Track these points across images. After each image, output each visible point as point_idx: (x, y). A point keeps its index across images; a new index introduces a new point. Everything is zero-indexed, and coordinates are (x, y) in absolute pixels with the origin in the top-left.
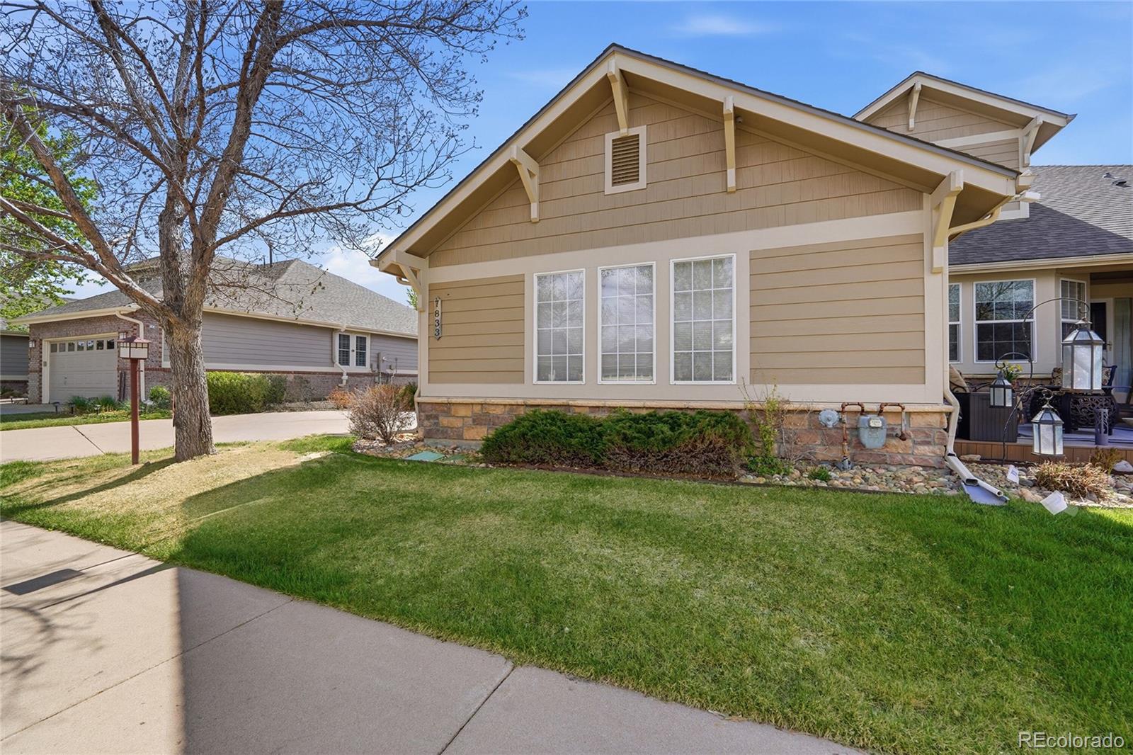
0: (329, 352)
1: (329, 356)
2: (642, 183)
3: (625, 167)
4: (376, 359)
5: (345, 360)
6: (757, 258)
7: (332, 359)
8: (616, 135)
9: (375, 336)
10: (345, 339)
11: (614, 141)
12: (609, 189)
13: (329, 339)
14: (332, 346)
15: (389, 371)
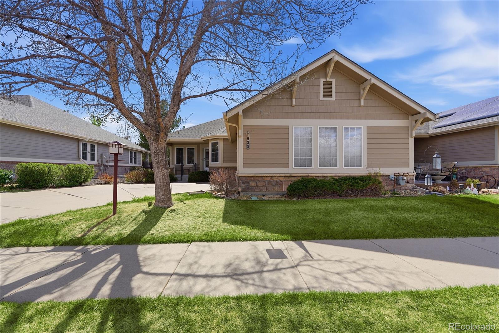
0: (77, 153)
1: (77, 155)
2: (333, 99)
3: (328, 92)
4: (100, 157)
5: (85, 158)
6: (369, 128)
7: (78, 156)
8: (324, 80)
9: (99, 144)
10: (85, 145)
11: (323, 82)
12: (322, 99)
13: (77, 145)
14: (78, 149)
15: (106, 164)
